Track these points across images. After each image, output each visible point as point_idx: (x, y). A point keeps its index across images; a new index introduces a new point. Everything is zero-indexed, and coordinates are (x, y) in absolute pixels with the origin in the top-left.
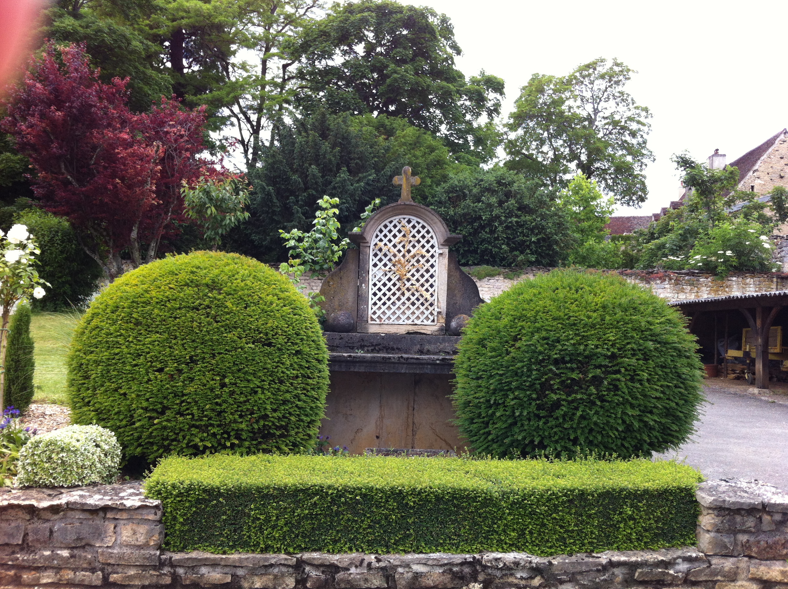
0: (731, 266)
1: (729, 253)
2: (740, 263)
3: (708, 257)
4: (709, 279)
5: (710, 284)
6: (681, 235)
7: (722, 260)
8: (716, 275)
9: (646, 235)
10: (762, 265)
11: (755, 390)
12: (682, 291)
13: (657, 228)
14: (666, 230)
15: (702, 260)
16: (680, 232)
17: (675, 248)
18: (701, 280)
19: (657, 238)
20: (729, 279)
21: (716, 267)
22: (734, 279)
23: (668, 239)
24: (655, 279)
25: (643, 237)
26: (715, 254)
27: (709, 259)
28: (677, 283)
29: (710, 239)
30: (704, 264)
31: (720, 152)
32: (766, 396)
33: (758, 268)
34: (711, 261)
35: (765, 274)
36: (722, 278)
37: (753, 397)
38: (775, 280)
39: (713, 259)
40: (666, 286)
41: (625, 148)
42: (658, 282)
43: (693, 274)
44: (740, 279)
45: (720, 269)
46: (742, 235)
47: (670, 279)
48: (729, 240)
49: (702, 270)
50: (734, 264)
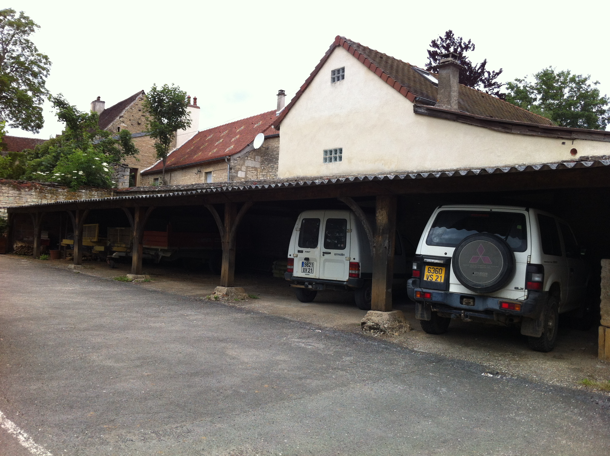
0: (82, 182)
1: (81, 173)
2: (88, 181)
3: (65, 174)
4: (65, 190)
5: (66, 193)
6: (54, 156)
7: (75, 177)
8: (71, 187)
9: (33, 154)
10: (105, 183)
11: (72, 266)
12: (45, 197)
13: (41, 150)
14: (46, 151)
15: (61, 176)
16: (54, 154)
17: (49, 165)
18: (60, 190)
19: (39, 158)
20: (80, 191)
21: (71, 182)
22: (84, 191)
23: (45, 159)
24: (24, 188)
25: (30, 156)
26: (71, 173)
27: (66, 176)
28: (41, 191)
29: (68, 161)
30: (62, 179)
31: (101, 99)
32: (79, 269)
33: (101, 184)
34: (67, 177)
35: (106, 189)
36: (75, 191)
37: (70, 271)
38: (112, 193)
39: (69, 176)
40: (33, 193)
41: (28, 85)
42: (27, 190)
43: (54, 186)
44: (88, 192)
45: (73, 184)
46: (91, 161)
47: (36, 188)
48: (82, 163)
49: (61, 183)
50: (84, 181)
